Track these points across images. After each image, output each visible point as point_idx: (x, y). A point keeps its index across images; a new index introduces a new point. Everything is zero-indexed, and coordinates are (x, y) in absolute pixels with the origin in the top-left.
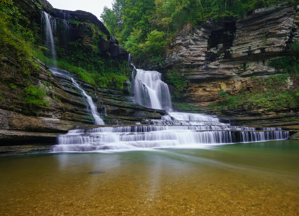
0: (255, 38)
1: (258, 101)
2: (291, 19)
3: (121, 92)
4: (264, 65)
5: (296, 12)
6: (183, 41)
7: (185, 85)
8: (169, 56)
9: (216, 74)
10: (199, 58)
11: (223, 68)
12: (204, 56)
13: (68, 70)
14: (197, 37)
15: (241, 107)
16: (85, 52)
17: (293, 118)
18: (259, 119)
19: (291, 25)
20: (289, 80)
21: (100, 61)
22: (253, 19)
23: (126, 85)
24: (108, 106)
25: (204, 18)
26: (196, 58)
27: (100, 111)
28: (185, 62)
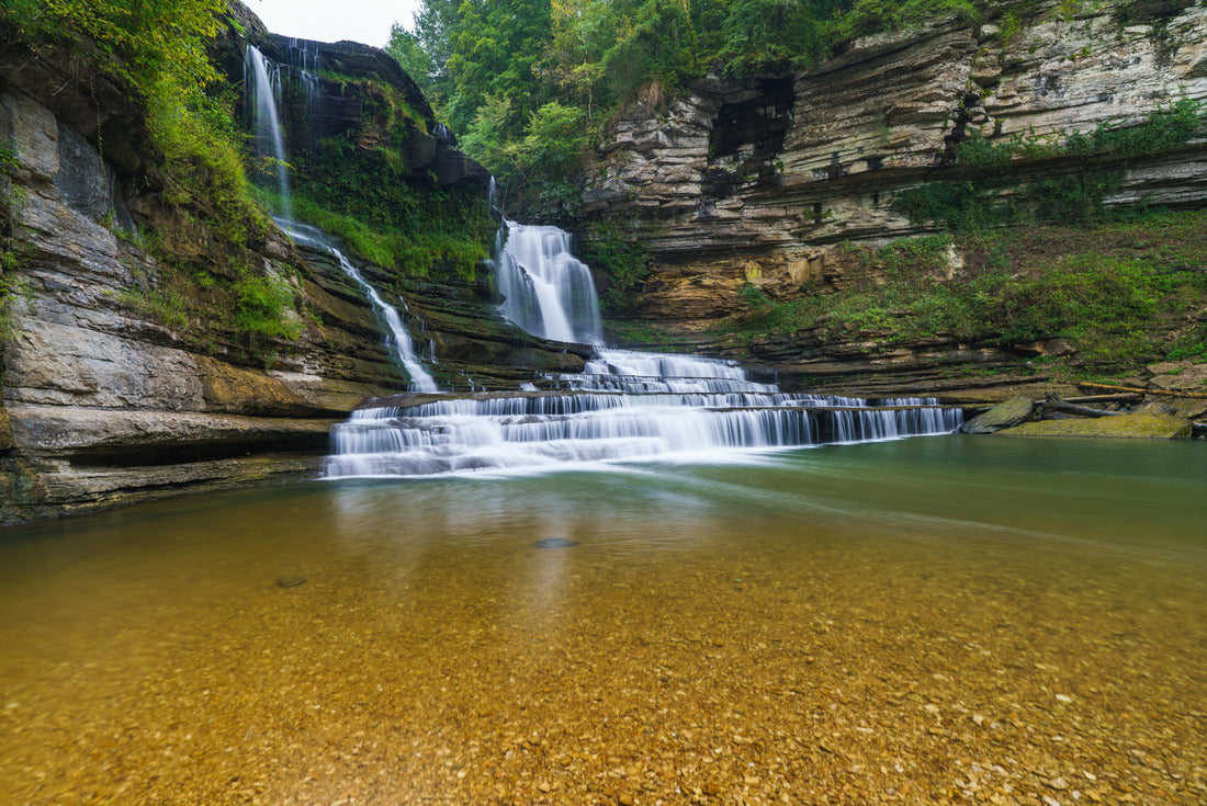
0: (852, 126)
1: (859, 316)
2: (963, 67)
3: (471, 292)
4: (877, 209)
5: (979, 44)
6: (636, 135)
7: (642, 269)
8: (594, 182)
9: (730, 237)
10: (683, 189)
11: (753, 218)
12: (697, 183)
13: (314, 224)
14: (678, 123)
15: (806, 334)
16: (366, 170)
17: (966, 368)
18: (862, 372)
19: (963, 86)
20: (952, 254)
21: (409, 199)
22: (846, 67)
23: (482, 269)
24: (438, 334)
25: (700, 65)
26: (674, 189)
27: (419, 348)
28: (641, 200)
